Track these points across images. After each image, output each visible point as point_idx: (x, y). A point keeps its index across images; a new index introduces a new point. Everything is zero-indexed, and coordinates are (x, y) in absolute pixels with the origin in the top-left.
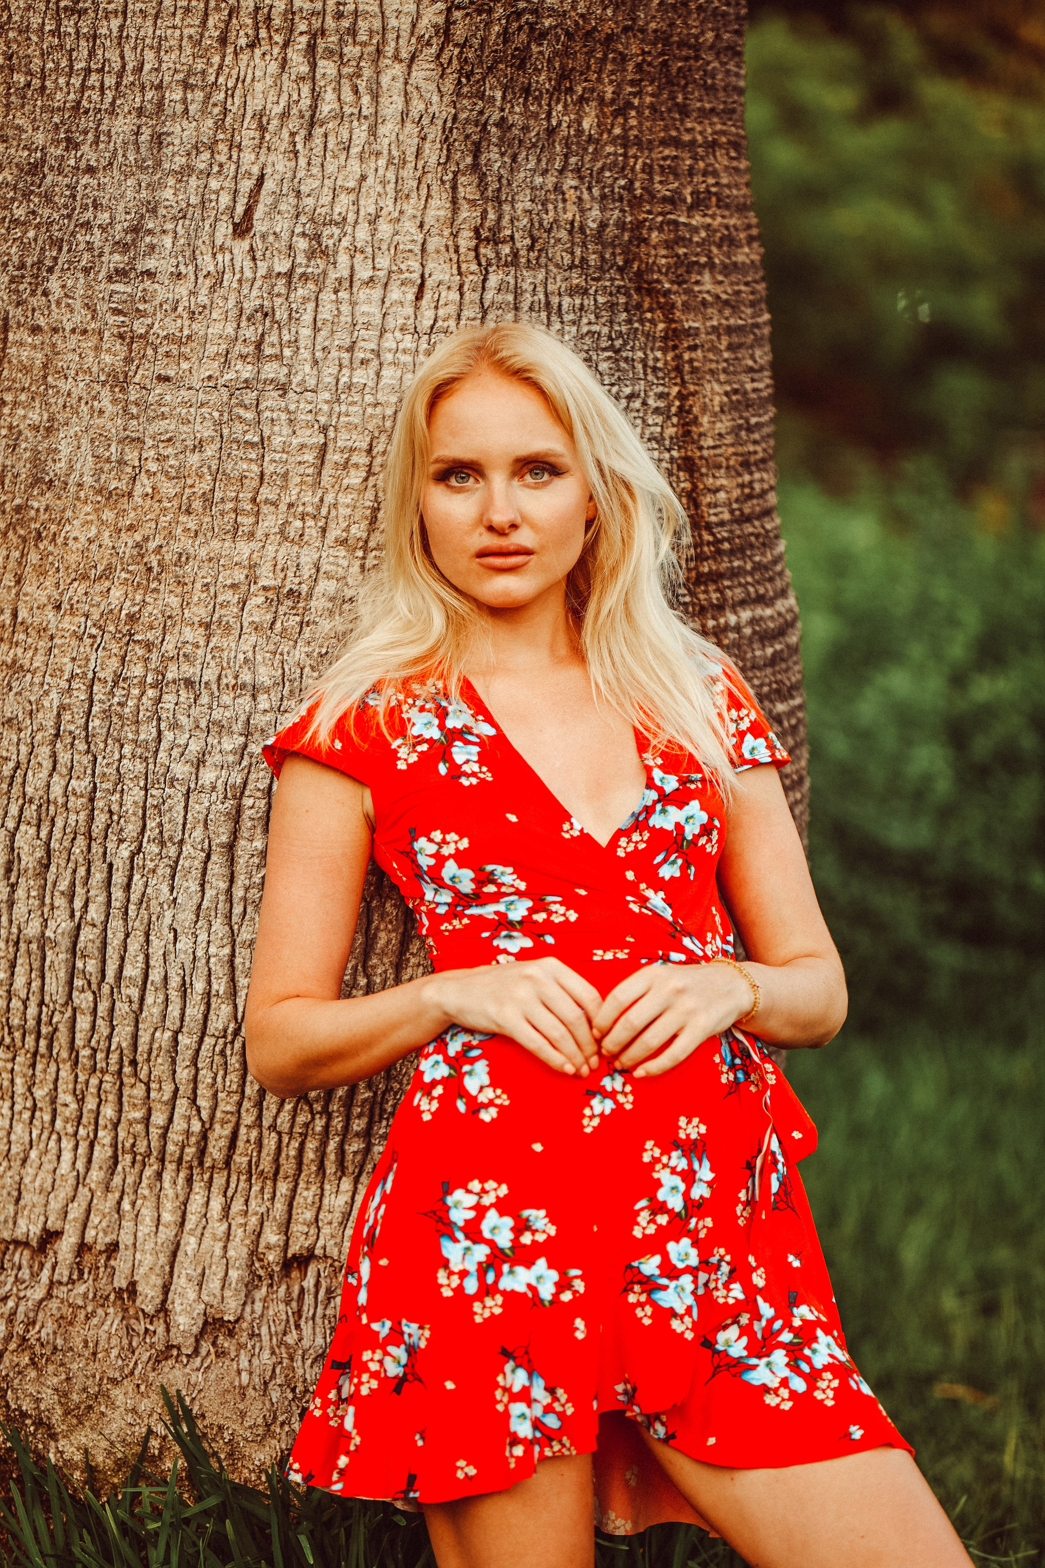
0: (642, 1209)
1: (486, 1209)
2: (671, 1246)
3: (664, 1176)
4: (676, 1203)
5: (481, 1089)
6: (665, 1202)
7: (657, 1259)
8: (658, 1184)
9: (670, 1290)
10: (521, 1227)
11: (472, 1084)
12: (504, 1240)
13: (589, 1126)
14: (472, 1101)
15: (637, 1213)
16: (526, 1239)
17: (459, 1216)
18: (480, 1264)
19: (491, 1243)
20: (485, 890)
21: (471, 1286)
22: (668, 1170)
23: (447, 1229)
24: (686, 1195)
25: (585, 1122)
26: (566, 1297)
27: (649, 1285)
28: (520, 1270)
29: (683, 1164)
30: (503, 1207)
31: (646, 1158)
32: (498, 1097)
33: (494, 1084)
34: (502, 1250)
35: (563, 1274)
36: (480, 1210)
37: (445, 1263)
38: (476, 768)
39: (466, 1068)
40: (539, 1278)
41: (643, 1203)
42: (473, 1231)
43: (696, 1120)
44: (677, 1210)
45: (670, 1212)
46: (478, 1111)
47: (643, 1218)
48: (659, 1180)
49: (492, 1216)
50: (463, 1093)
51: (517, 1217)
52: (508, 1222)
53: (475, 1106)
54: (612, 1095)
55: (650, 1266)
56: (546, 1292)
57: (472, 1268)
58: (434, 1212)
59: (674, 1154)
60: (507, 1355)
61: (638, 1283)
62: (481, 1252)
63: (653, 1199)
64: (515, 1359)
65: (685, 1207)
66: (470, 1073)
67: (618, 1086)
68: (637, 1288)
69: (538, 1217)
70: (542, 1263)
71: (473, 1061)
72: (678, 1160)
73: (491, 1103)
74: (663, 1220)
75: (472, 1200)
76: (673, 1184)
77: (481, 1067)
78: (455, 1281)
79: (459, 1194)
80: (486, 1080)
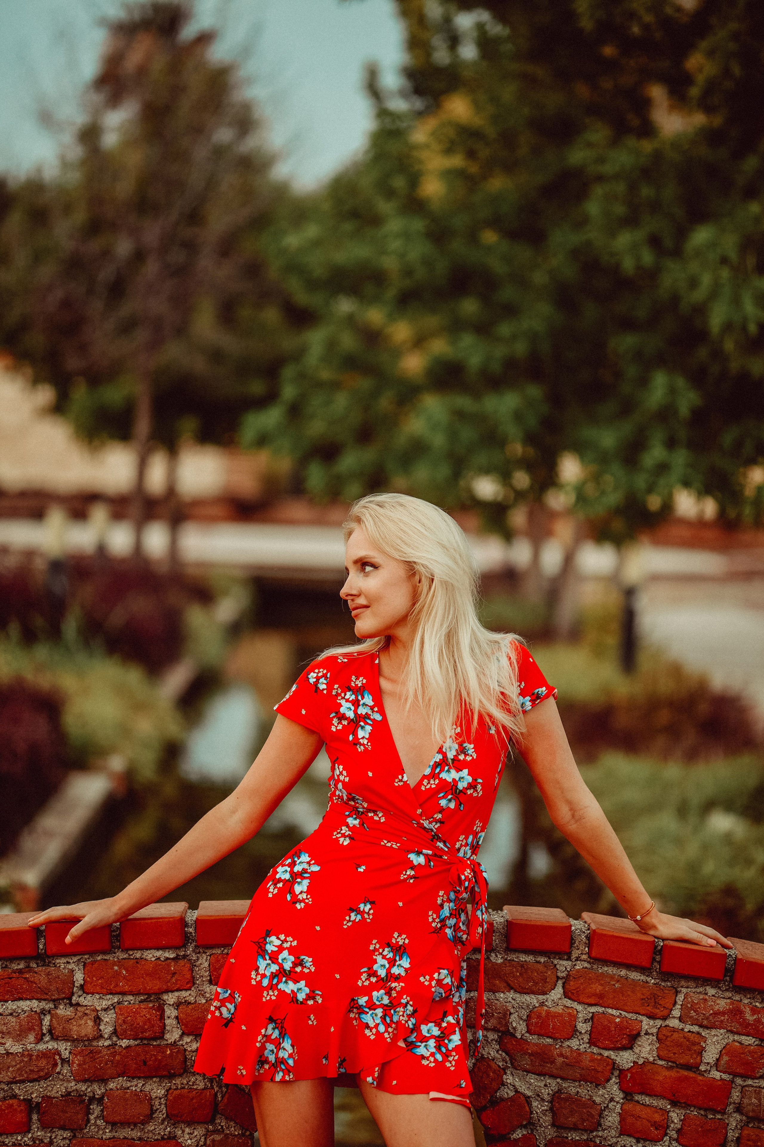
0: (364, 972)
1: (284, 949)
2: (375, 994)
3: (379, 959)
4: (382, 973)
5: (301, 892)
6: (376, 971)
7: (366, 998)
8: (375, 962)
9: (369, 1015)
10: (298, 963)
11: (298, 889)
12: (288, 966)
13: (346, 925)
14: (294, 896)
15: (362, 974)
16: (298, 969)
17: (270, 948)
18: (272, 973)
19: (281, 966)
20: (350, 803)
21: (265, 982)
22: (381, 956)
23: (262, 952)
24: (388, 971)
25: (345, 923)
26: (310, 1002)
27: (361, 1010)
28: (290, 983)
29: (391, 955)
30: (292, 951)
31: (372, 948)
32: (307, 899)
33: (307, 892)
34: (285, 970)
35: (312, 991)
36: (281, 949)
37: (257, 969)
38: (366, 742)
39: (299, 880)
40: (299, 989)
41: (365, 969)
42: (274, 958)
43: (404, 936)
44: (382, 976)
45: (378, 976)
46: (296, 903)
47: (364, 977)
48: (376, 959)
49: (285, 953)
50: (291, 891)
51: (297, 958)
52: (292, 958)
53: (295, 900)
54: (362, 913)
55: (362, 1001)
56: (301, 997)
57: (268, 974)
58: (259, 943)
59: (386, 949)
60: (271, 1020)
61: (356, 1008)
62: (274, 968)
63: (370, 968)
64: (276, 1024)
65: (386, 976)
66: (299, 883)
67: (367, 909)
68: (355, 1010)
69: (308, 961)
70: (303, 983)
71: (304, 878)
72: (387, 952)
73: (303, 901)
74: (374, 980)
75: (278, 942)
76: (382, 964)
77: (306, 883)
78: (259, 978)
79: (273, 938)
80: (305, 889)
